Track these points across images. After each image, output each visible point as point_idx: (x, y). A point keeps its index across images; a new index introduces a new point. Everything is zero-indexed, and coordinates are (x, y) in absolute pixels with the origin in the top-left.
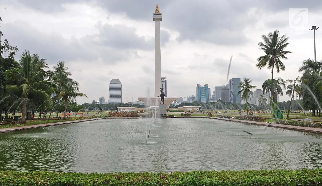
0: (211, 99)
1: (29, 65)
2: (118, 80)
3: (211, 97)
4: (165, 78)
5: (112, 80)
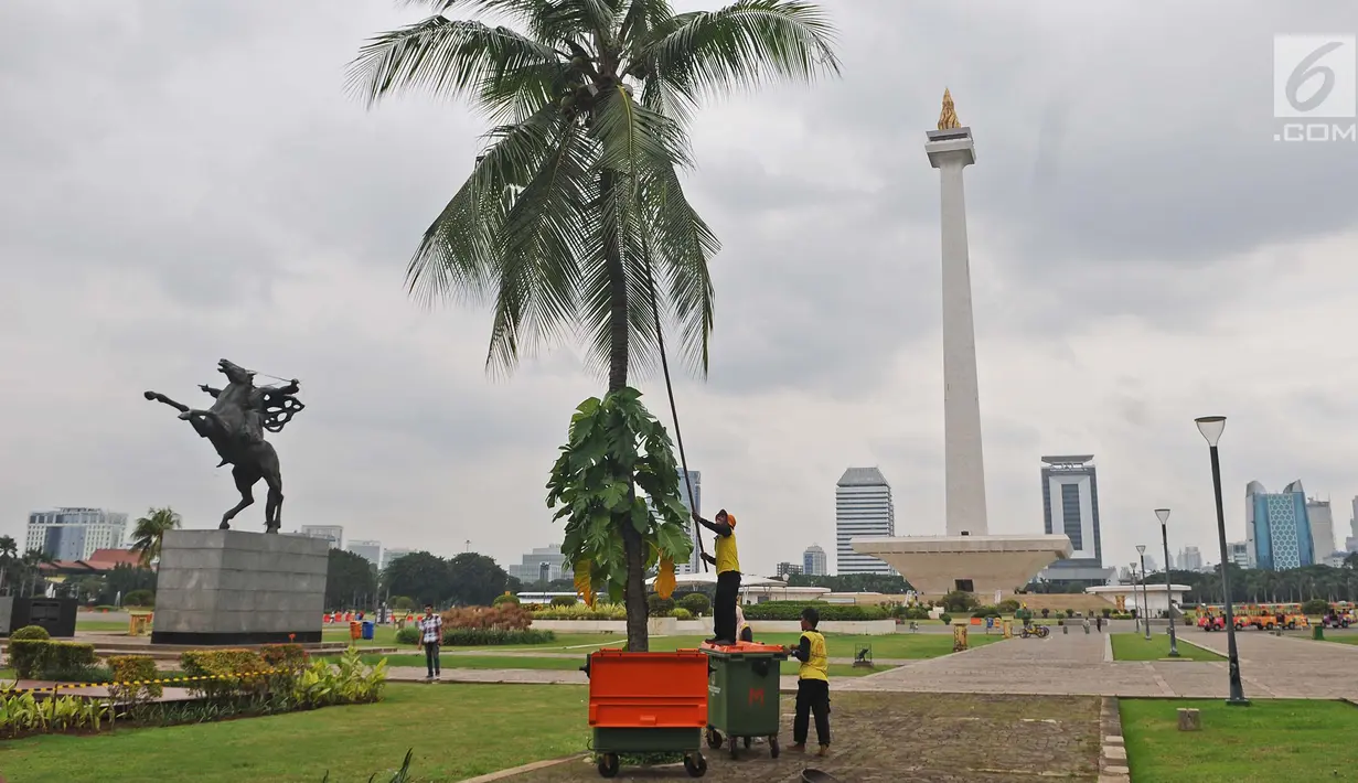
0: (1338, 555)
2: (871, 470)
3: (1340, 548)
5: (846, 470)
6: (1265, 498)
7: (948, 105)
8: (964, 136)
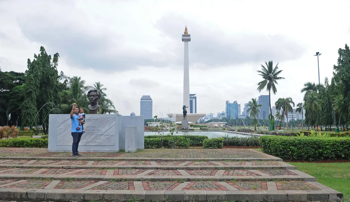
0: (241, 116)
1: (77, 89)
2: (149, 96)
3: (241, 114)
4: (195, 95)
5: (143, 96)
6: (230, 104)
7: (186, 29)
8: (189, 36)
